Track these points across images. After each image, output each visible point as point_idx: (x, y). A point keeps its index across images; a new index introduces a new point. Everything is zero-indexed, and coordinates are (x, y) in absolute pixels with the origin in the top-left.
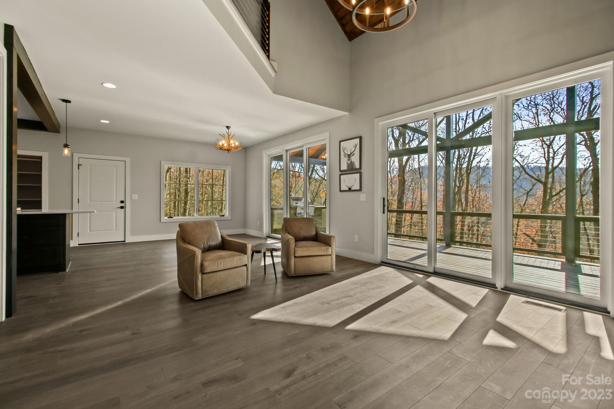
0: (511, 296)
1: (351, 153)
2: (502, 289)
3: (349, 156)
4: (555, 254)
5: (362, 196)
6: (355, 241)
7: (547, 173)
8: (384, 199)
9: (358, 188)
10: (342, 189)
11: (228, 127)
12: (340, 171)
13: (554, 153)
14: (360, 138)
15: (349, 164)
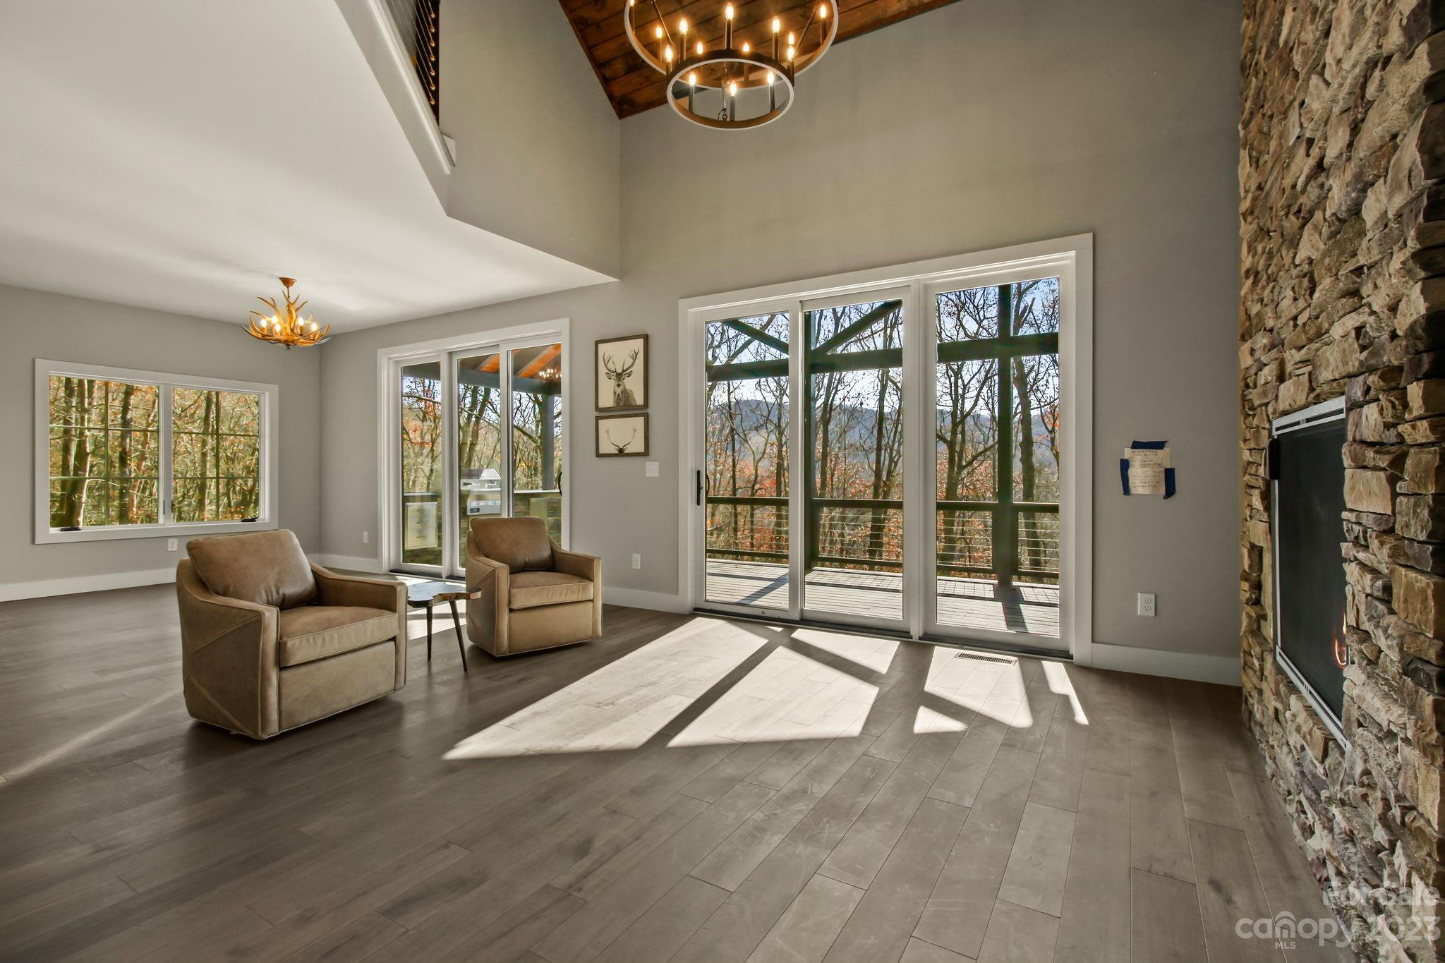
0: (936, 648)
1: (624, 371)
2: (920, 638)
3: (619, 376)
4: (985, 572)
5: (652, 468)
6: (634, 567)
7: (955, 425)
8: (699, 473)
9: (642, 450)
10: (602, 451)
11: (287, 282)
12: (597, 409)
13: (965, 386)
14: (646, 338)
15: (619, 395)
